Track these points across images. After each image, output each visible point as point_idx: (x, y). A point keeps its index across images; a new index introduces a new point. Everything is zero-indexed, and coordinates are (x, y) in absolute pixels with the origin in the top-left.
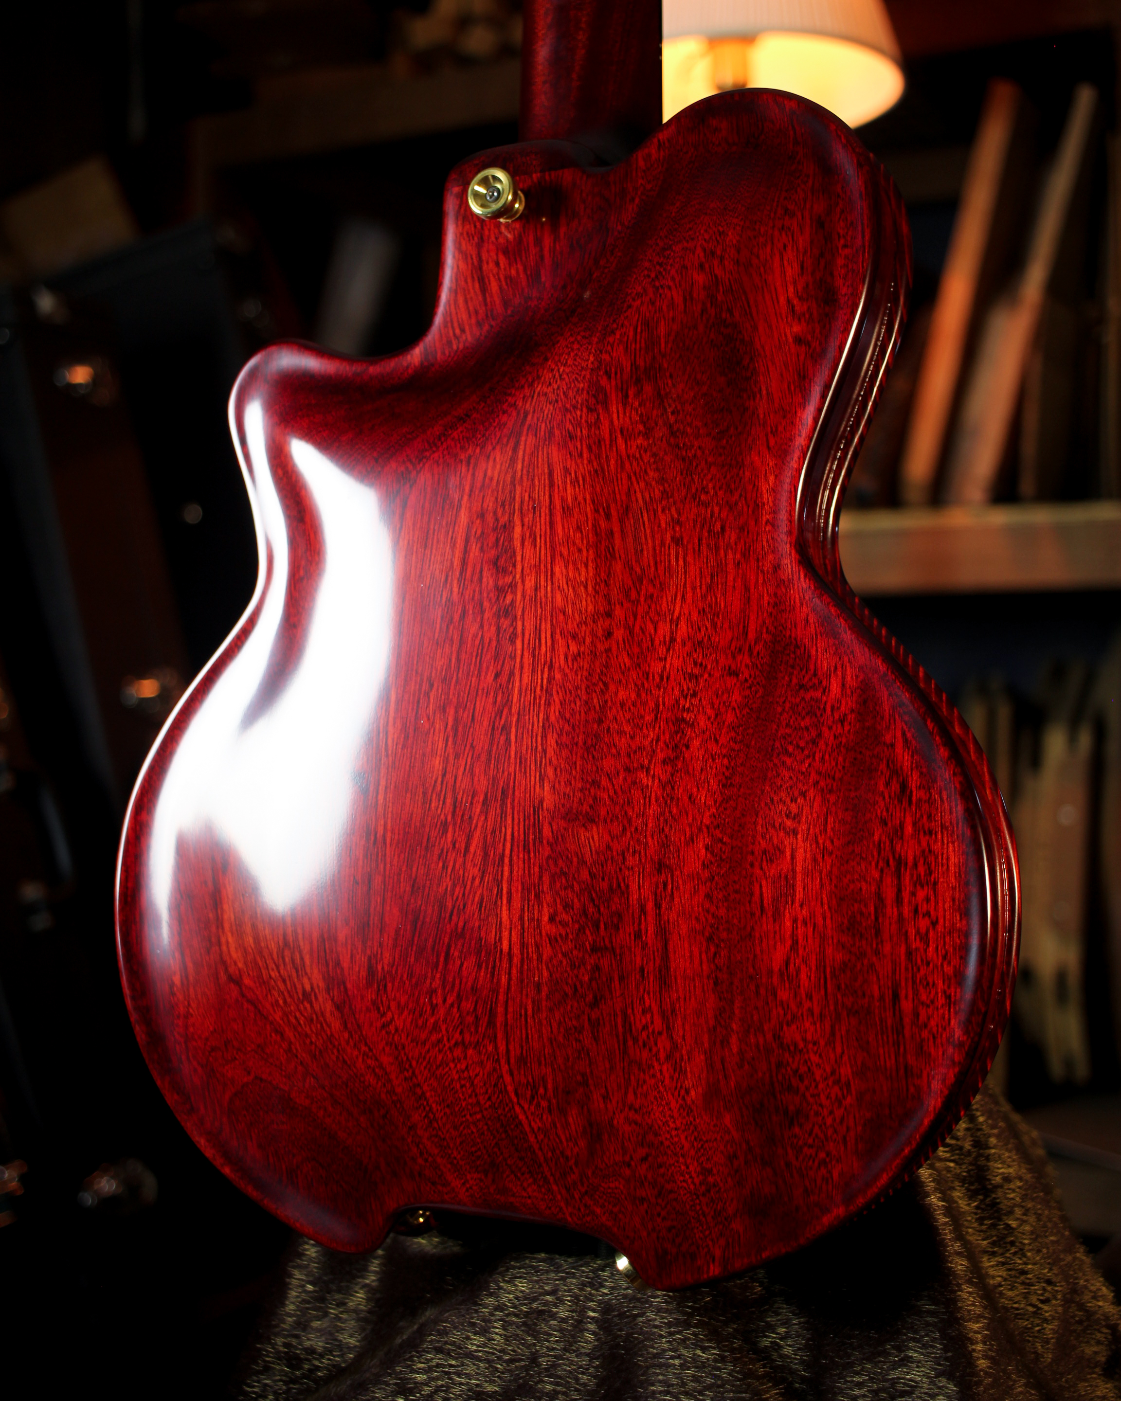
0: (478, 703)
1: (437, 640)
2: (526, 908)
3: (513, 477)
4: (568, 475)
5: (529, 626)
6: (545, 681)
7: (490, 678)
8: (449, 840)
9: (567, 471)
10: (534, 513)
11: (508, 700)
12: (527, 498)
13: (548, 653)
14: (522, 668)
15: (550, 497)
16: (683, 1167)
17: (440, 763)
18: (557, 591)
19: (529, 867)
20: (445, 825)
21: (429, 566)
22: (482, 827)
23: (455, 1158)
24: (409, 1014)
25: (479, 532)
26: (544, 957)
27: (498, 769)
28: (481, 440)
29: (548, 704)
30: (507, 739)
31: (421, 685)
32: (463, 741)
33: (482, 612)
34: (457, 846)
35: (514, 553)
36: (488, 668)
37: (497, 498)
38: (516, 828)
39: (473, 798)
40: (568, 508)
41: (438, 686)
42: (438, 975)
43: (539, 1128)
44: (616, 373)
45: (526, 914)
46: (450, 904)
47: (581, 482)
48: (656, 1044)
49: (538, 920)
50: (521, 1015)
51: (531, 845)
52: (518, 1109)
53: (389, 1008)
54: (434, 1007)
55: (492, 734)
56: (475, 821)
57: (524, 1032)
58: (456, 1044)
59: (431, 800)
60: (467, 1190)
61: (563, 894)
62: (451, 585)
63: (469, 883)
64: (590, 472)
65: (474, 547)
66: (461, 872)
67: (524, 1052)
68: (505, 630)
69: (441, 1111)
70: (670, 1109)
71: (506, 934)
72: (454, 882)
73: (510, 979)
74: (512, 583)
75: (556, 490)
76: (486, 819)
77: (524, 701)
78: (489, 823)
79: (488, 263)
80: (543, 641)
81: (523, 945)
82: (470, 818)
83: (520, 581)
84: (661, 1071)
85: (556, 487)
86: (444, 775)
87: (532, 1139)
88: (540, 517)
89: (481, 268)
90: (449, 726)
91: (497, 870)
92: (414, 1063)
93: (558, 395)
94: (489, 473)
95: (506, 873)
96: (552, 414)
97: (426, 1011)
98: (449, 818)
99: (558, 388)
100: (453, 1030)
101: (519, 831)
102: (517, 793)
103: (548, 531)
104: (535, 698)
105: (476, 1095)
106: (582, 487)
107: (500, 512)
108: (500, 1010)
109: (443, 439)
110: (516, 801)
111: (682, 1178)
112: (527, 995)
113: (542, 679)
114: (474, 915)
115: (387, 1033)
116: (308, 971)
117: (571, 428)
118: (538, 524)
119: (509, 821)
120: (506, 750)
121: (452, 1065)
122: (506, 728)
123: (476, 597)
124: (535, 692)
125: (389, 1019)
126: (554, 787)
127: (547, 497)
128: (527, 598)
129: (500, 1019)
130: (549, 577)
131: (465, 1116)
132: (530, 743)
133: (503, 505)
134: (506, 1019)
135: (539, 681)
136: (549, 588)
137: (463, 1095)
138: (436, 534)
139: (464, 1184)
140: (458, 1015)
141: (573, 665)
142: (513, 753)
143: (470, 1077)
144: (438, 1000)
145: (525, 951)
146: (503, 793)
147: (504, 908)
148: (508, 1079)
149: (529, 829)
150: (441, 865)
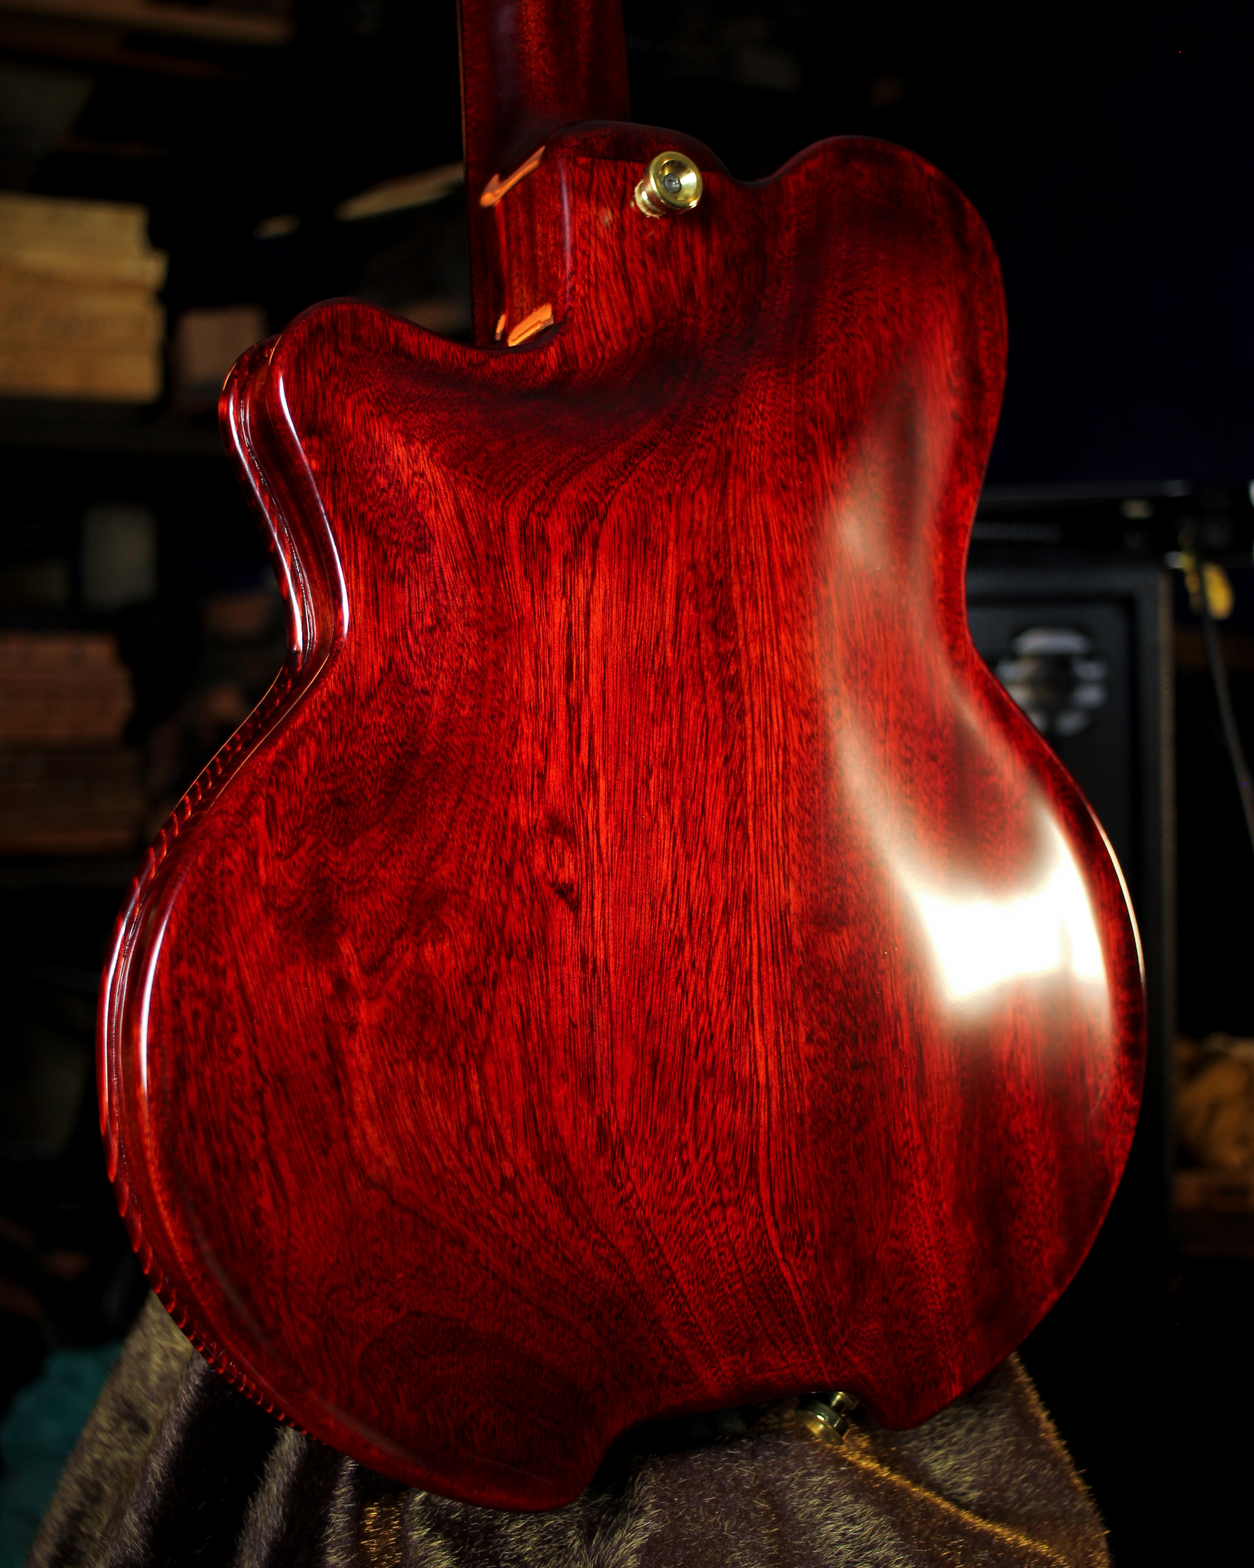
0: (708, 792)
1: (653, 715)
2: (781, 1031)
3: (725, 525)
4: (785, 531)
5: (758, 701)
6: (780, 766)
7: (719, 762)
8: (687, 959)
9: (783, 525)
10: (753, 570)
11: (741, 789)
12: (743, 552)
13: (781, 734)
14: (754, 750)
15: (769, 553)
16: (933, 1288)
17: (668, 868)
18: (785, 663)
19: (780, 982)
20: (680, 941)
21: (635, 623)
22: (724, 939)
23: (708, 1344)
24: (655, 1180)
25: (691, 589)
26: (805, 1084)
27: (737, 871)
28: (679, 476)
29: (786, 792)
30: (744, 834)
31: (636, 771)
32: (694, 839)
33: (704, 683)
34: (697, 965)
35: (735, 614)
36: (716, 751)
37: (709, 549)
38: (763, 938)
39: (710, 906)
40: (788, 568)
41: (658, 772)
42: (688, 1126)
43: (804, 1283)
44: (822, 422)
45: (782, 1037)
46: (695, 1038)
47: (798, 540)
48: (915, 1160)
49: (795, 1042)
50: (784, 1155)
51: (780, 956)
52: (783, 1266)
53: (628, 1177)
54: (685, 1166)
55: (727, 829)
56: (715, 935)
57: (788, 1173)
58: (713, 1205)
59: (661, 912)
60: (719, 1380)
61: (818, 1008)
62: (664, 648)
63: (715, 1009)
64: (806, 530)
65: (687, 604)
66: (705, 997)
67: (790, 1197)
68: (732, 706)
69: (694, 1291)
70: (926, 1228)
71: (761, 1064)
72: (697, 1010)
73: (770, 1116)
74: (734, 649)
75: (774, 546)
76: (728, 931)
77: (760, 789)
78: (732, 935)
79: (632, 260)
80: (775, 720)
81: (782, 1074)
82: (709, 930)
83: (743, 648)
84: (919, 1188)
85: (774, 542)
86: (675, 881)
87: (796, 1297)
88: (760, 575)
89: (624, 265)
90: (676, 821)
91: (745, 990)
92: (661, 1240)
93: (763, 436)
94: (697, 516)
95: (756, 993)
96: (759, 458)
97: (676, 1171)
98: (685, 933)
99: (762, 428)
100: (709, 1189)
101: (766, 941)
102: (760, 897)
103: (769, 592)
104: (771, 786)
105: (737, 1262)
106: (799, 545)
107: (713, 564)
108: (762, 1154)
109: (630, 468)
110: (760, 906)
111: (931, 1301)
112: (790, 1131)
113: (777, 764)
114: (723, 1046)
115: (626, 1209)
116: (510, 1150)
117: (783, 476)
118: (758, 583)
119: (754, 931)
120: (745, 847)
121: (708, 1232)
122: (742, 823)
123: (695, 667)
124: (770, 778)
125: (628, 1191)
126: (800, 887)
127: (765, 552)
128: (753, 668)
129: (762, 1164)
130: (775, 646)
131: (723, 1290)
132: (770, 838)
133: (717, 556)
134: (769, 1163)
135: (774, 766)
136: (776, 658)
137: (721, 1265)
138: (639, 583)
139: (715, 1373)
140: (713, 1170)
141: (808, 747)
142: (752, 850)
143: (730, 1241)
144: (689, 1155)
145: (784, 1080)
146: (745, 898)
147: (757, 1033)
148: (772, 1233)
149: (776, 938)
150: (679, 991)
